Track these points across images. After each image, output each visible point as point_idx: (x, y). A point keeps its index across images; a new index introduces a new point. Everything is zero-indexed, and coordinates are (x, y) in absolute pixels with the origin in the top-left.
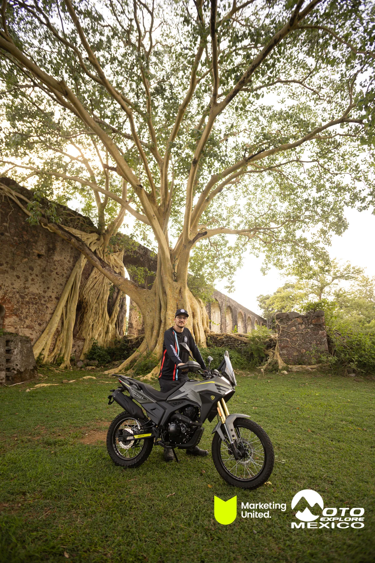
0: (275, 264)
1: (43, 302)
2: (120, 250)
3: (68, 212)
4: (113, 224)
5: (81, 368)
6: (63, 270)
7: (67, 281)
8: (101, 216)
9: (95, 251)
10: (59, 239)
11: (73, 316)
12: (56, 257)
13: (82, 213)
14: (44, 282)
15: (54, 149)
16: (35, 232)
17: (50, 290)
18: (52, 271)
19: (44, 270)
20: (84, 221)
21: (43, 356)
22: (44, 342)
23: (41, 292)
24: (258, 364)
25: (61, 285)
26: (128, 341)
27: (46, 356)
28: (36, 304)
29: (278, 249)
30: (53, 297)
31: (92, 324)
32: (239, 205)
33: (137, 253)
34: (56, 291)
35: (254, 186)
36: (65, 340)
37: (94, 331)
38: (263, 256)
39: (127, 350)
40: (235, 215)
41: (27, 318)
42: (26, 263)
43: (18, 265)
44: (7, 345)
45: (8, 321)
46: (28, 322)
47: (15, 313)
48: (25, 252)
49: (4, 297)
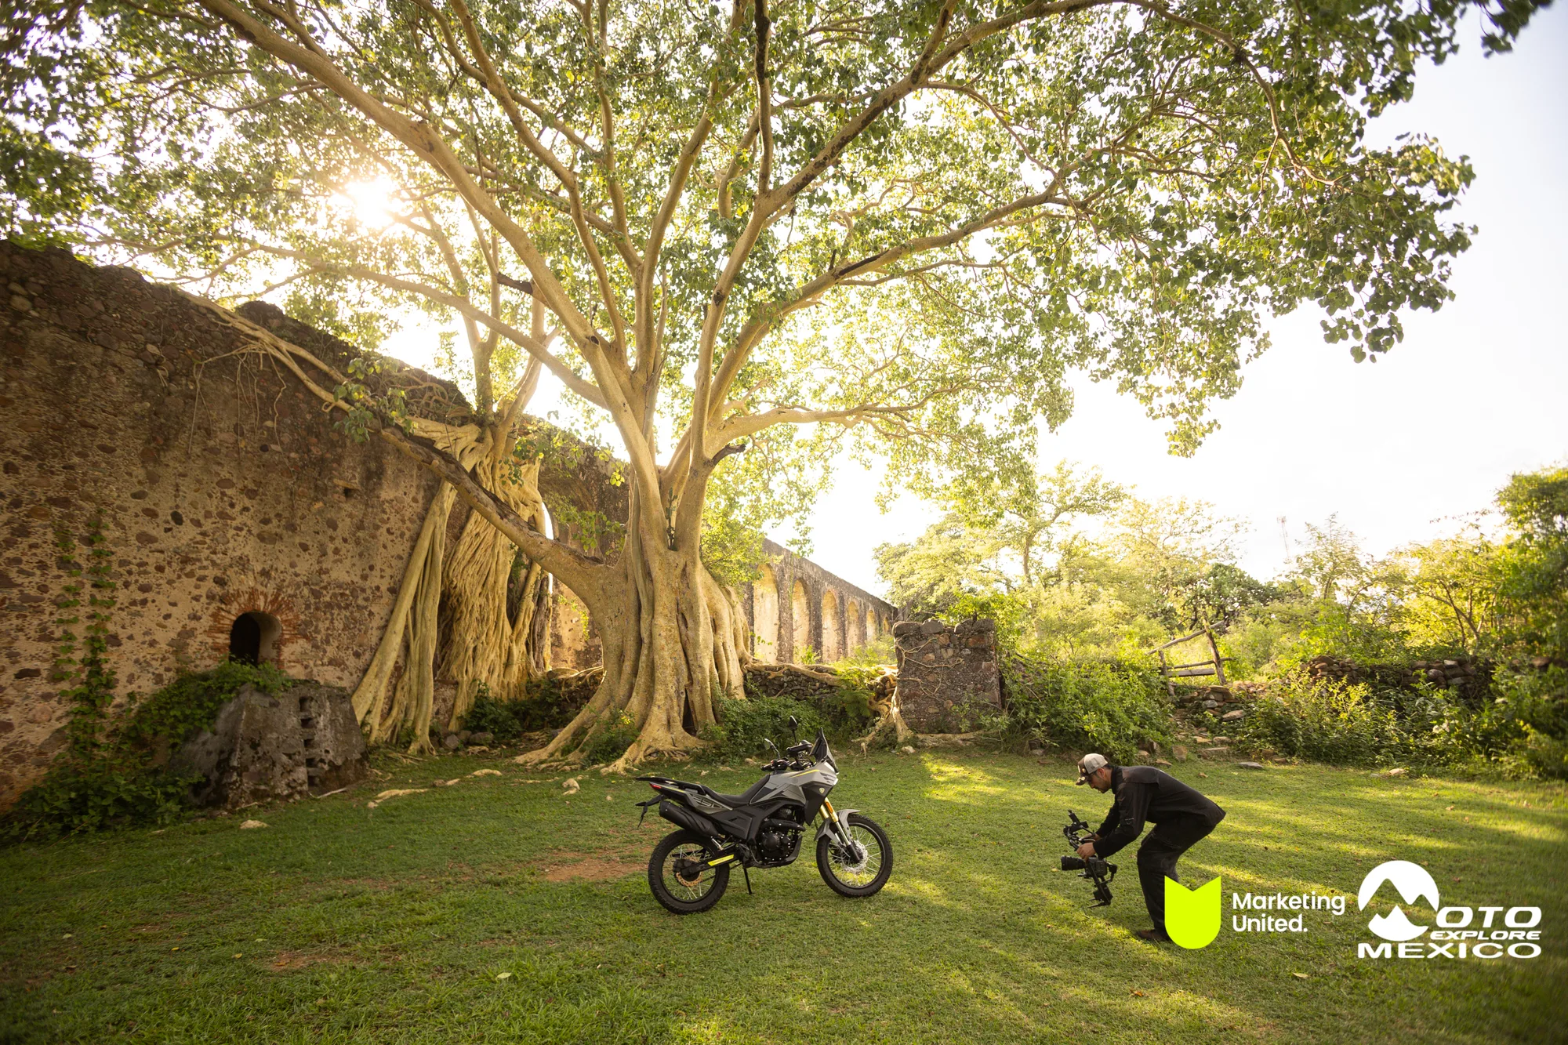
1: (360, 602)
2: (531, 460)
5: (456, 750)
6: (404, 522)
7: (413, 548)
8: (483, 376)
9: (474, 468)
10: (390, 448)
11: (431, 631)
12: (386, 493)
13: (436, 373)
14: (361, 555)
17: (376, 573)
18: (378, 527)
19: (360, 527)
20: (442, 394)
21: (367, 728)
22: (370, 696)
23: (356, 579)
24: (856, 732)
25: (400, 558)
26: (558, 684)
27: (377, 727)
28: (347, 607)
30: (384, 588)
31: (472, 646)
34: (388, 572)
36: (414, 689)
37: (479, 663)
39: (558, 705)
41: (328, 642)
42: (320, 512)
43: (303, 517)
44: (302, 709)
45: (287, 652)
46: (331, 651)
47: (302, 631)
48: (316, 486)
49: (276, 598)
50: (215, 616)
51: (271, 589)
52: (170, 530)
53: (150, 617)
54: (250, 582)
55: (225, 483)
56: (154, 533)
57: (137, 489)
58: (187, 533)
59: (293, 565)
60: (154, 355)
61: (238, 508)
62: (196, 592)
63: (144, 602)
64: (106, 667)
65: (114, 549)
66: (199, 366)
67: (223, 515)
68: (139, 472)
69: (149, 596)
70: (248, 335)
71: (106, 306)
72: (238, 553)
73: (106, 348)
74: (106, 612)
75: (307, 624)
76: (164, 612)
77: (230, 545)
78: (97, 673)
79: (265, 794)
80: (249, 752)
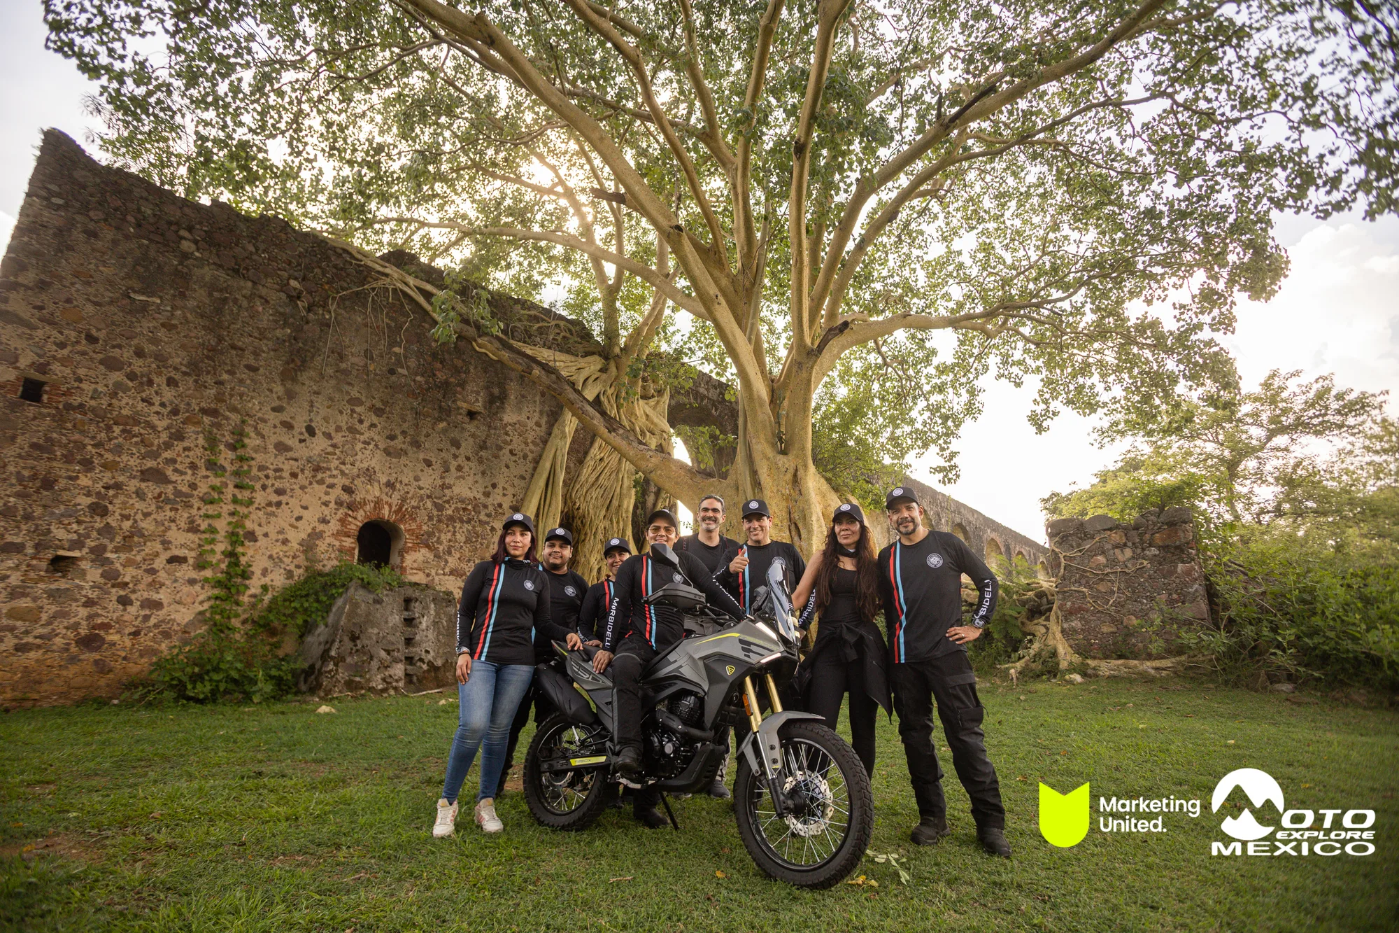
0: (1069, 402)
1: (483, 517)
2: (660, 392)
3: (532, 313)
4: (638, 330)
6: (526, 444)
7: (535, 469)
8: (611, 315)
9: (598, 396)
10: (513, 375)
12: (509, 417)
13: (564, 313)
14: (483, 473)
15: (503, 178)
16: (459, 363)
17: (499, 490)
18: (501, 448)
20: (570, 330)
23: (479, 495)
25: (523, 478)
28: (469, 521)
29: (1080, 359)
30: (506, 506)
31: (596, 567)
32: (959, 253)
33: (703, 397)
34: (510, 491)
35: (996, 197)
38: (1033, 383)
40: (951, 281)
41: (450, 553)
42: (445, 431)
43: (427, 436)
44: (407, 609)
45: (411, 559)
46: (453, 562)
47: (425, 541)
48: (440, 407)
49: (400, 508)
50: (342, 521)
51: (395, 499)
52: (304, 441)
53: (283, 518)
54: (375, 491)
55: (355, 402)
56: (290, 443)
57: (276, 403)
58: (319, 445)
59: (417, 479)
60: (295, 289)
61: (366, 424)
62: (326, 498)
63: (279, 504)
64: (243, 560)
65: (254, 455)
66: (334, 298)
67: (352, 430)
68: (279, 389)
69: (284, 499)
70: (379, 272)
71: (257, 250)
72: (365, 465)
73: (254, 283)
74: (246, 511)
75: (430, 534)
76: (296, 514)
77: (358, 457)
78: (237, 564)
79: (358, 686)
80: (348, 644)
